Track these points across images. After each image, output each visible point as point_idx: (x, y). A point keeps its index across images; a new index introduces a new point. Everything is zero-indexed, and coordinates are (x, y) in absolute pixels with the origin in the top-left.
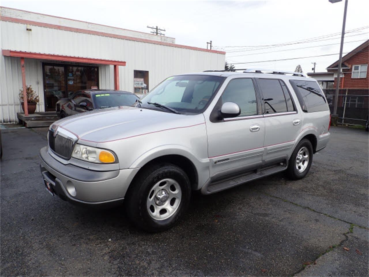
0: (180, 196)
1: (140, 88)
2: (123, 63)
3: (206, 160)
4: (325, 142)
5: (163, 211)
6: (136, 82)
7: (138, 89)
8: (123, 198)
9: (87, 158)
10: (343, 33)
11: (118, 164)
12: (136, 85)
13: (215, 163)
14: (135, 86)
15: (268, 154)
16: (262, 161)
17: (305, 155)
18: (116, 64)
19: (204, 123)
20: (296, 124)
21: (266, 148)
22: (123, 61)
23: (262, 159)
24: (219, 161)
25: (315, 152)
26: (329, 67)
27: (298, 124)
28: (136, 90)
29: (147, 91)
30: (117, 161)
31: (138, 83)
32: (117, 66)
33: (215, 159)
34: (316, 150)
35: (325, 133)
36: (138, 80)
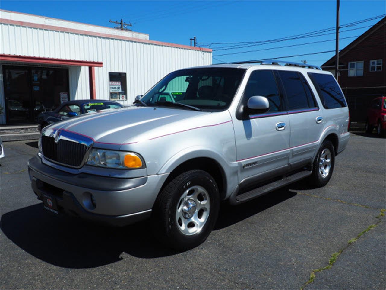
0: (208, 207)
1: (116, 93)
2: (100, 64)
3: (235, 163)
4: (346, 143)
5: (191, 225)
6: (112, 87)
7: (115, 94)
8: (151, 210)
9: (105, 164)
10: (338, 28)
11: (145, 169)
12: (112, 89)
13: (244, 167)
14: (111, 91)
15: (294, 156)
16: (288, 164)
17: (327, 159)
18: (92, 65)
19: (230, 121)
20: (319, 122)
21: (292, 149)
22: (100, 61)
23: (288, 162)
24: (247, 165)
25: (336, 154)
26: (323, 65)
27: (321, 123)
28: (112, 95)
29: (125, 96)
30: (144, 166)
31: (114, 87)
32: (93, 68)
33: (244, 162)
34: (338, 152)
35: (345, 132)
36: (115, 83)
